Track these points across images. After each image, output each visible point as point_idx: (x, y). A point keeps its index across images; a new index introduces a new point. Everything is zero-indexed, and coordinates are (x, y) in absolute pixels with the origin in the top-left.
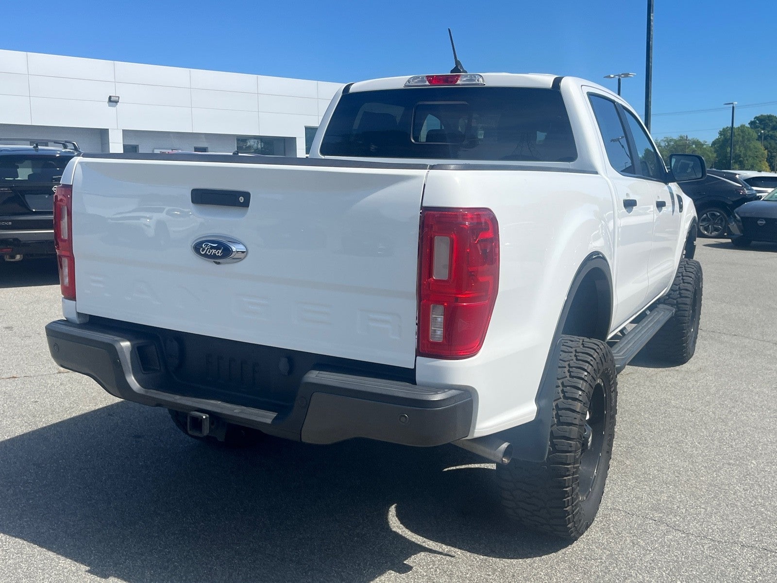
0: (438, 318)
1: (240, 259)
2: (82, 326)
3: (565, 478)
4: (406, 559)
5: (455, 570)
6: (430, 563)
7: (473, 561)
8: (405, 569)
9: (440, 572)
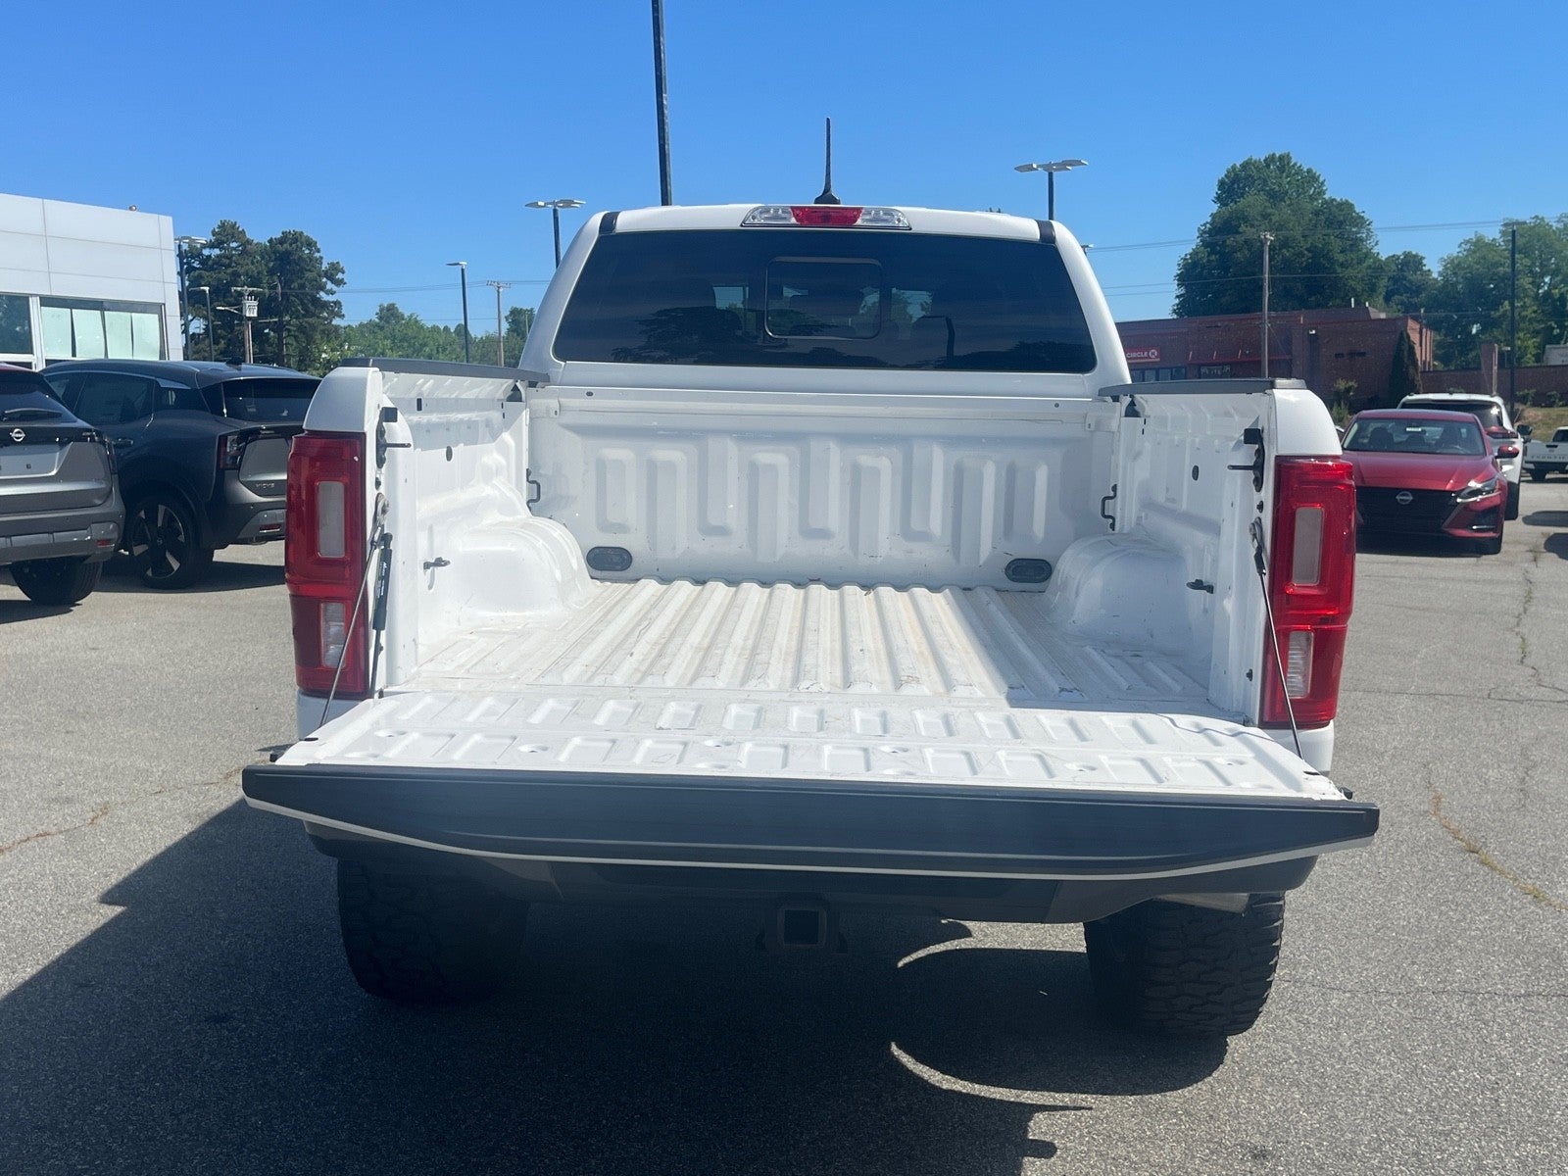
3: (1276, 924)
4: (1026, 1132)
5: (1119, 1130)
6: (1071, 1128)
7: (1127, 1108)
8: (1045, 1150)
9: (1103, 1140)
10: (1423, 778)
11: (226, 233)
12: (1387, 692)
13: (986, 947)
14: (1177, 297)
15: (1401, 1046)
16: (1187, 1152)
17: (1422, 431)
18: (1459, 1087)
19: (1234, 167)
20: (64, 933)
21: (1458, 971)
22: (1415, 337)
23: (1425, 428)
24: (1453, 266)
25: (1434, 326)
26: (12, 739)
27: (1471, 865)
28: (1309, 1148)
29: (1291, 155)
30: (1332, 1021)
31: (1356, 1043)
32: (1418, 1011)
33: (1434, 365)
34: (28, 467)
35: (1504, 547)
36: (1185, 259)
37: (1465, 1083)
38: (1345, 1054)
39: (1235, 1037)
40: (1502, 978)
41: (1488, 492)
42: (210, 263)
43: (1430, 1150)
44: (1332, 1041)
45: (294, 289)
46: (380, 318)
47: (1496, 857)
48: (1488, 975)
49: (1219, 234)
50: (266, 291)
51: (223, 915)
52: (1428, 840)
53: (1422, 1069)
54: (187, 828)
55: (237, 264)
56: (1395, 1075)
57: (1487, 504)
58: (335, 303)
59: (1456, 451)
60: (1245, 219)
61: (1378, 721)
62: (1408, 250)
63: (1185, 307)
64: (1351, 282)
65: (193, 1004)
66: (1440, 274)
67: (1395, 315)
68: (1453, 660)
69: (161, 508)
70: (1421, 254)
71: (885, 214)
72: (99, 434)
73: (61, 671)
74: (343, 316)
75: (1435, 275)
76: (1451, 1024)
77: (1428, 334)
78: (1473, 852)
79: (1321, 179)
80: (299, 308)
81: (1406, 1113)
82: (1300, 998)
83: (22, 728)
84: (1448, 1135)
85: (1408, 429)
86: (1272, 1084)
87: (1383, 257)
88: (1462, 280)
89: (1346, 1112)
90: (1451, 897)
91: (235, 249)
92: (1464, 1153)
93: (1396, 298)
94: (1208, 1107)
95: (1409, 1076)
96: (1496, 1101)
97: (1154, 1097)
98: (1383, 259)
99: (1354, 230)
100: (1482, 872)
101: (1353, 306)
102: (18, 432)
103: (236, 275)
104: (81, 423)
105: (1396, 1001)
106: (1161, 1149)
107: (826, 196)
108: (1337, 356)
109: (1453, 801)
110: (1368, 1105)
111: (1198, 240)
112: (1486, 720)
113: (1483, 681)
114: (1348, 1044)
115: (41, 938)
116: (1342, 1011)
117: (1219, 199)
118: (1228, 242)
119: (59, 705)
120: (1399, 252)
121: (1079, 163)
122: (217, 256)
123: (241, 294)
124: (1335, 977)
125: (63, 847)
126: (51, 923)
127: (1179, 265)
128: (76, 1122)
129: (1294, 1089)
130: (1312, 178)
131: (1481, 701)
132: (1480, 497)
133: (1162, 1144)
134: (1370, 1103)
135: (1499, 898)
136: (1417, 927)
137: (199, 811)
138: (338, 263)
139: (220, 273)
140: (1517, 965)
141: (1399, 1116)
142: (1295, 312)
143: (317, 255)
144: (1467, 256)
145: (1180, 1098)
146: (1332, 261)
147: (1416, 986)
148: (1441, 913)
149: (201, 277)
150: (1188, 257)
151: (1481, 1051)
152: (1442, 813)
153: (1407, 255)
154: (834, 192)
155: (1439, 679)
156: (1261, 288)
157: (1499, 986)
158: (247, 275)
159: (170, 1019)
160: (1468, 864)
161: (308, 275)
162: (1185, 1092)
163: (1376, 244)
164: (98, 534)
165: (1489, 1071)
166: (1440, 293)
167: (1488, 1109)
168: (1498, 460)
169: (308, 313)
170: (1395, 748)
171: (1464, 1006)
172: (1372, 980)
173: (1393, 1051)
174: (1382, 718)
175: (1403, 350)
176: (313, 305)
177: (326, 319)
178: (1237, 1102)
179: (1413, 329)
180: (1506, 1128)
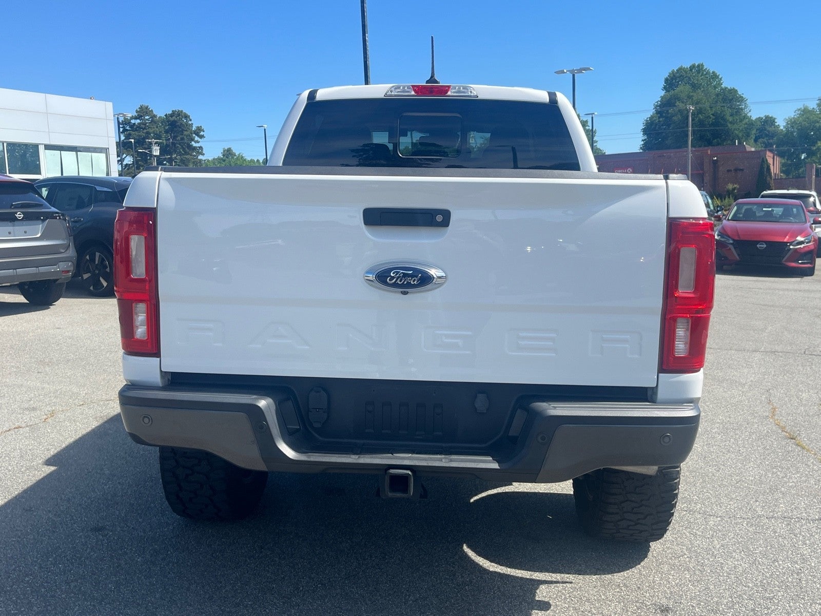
0: (682, 332)
1: (441, 285)
2: (164, 388)
3: (675, 481)
4: (534, 596)
5: (586, 595)
6: (560, 594)
7: (592, 583)
8: (545, 606)
9: (577, 600)
10: (766, 398)
11: (143, 111)
12: (748, 350)
13: (520, 491)
14: (643, 140)
15: (747, 548)
16: (624, 608)
17: (772, 210)
18: (779, 572)
19: (673, 71)
20: (22, 481)
21: (781, 505)
22: (770, 161)
23: (774, 209)
24: (792, 123)
25: (781, 155)
26: (9, 376)
27: (791, 446)
28: (693, 606)
29: (704, 64)
30: (709, 533)
31: (722, 546)
32: (758, 529)
33: (781, 176)
34: (25, 232)
35: (816, 272)
36: (647, 120)
37: (782, 569)
38: (716, 553)
39: (654, 542)
40: (806, 510)
41: (807, 243)
42: (135, 127)
43: (761, 608)
44: (709, 545)
45: (178, 140)
46: (224, 155)
47: (805, 441)
48: (798, 508)
49: (664, 107)
50: (164, 141)
51: (107, 472)
52: (768, 432)
53: (758, 561)
54: (94, 424)
55: (149, 128)
56: (743, 565)
57: (807, 249)
58: (199, 147)
59: (789, 221)
60: (678, 99)
61: (743, 366)
62: (767, 115)
63: (647, 146)
64: (737, 132)
65: (85, 521)
66: (784, 127)
67: (760, 149)
68: (786, 333)
69: (97, 254)
70: (774, 117)
71: (463, 88)
72: (63, 215)
73: (40, 340)
74: (204, 154)
75: (782, 128)
76: (776, 536)
77: (777, 159)
78: (792, 439)
79: (720, 77)
80: (181, 150)
81: (749, 587)
82: (692, 520)
83: (15, 370)
84: (772, 599)
85: (764, 209)
86: (674, 570)
87: (754, 118)
88: (796, 130)
89: (715, 586)
90: (779, 464)
91: (147, 120)
92: (780, 609)
93: (761, 140)
94: (637, 582)
95: (751, 565)
96: (800, 580)
97: (607, 576)
98: (754, 119)
99: (738, 103)
100: (797, 450)
101: (737, 144)
102: (20, 214)
103: (148, 133)
104: (53, 209)
105: (745, 522)
106: (610, 606)
107: (432, 80)
108: (728, 171)
109: (782, 410)
110: (727, 581)
111: (654, 110)
112: (802, 366)
113: (802, 345)
114: (718, 547)
115: (9, 484)
116: (715, 528)
117: (665, 88)
118: (670, 111)
119: (36, 358)
120: (762, 116)
121: (588, 69)
122: (139, 124)
123: (151, 143)
124: (712, 509)
125: (28, 434)
126: (15, 476)
127: (643, 123)
128: (14, 586)
129: (686, 572)
130: (715, 76)
131: (800, 355)
132: (803, 245)
133: (610, 603)
134: (728, 580)
135: (806, 465)
136: (759, 480)
137: (102, 415)
138: (201, 126)
139: (140, 132)
140: (814, 502)
141: (744, 588)
142: (706, 148)
143: (190, 122)
144: (799, 117)
145: (622, 577)
146: (725, 120)
147: (758, 514)
148: (773, 473)
149: (130, 134)
150: (648, 119)
151: (792, 551)
152: (776, 417)
153: (767, 117)
154: (436, 77)
155: (778, 344)
156: (687, 136)
157: (804, 514)
158: (154, 133)
159: (72, 529)
160: (789, 446)
161: (185, 133)
162: (625, 573)
163: (750, 111)
164: (63, 268)
165: (796, 563)
166: (784, 137)
167: (795, 584)
168: (813, 226)
169: (186, 153)
170: (751, 381)
171: (784, 525)
172: (733, 511)
173: (743, 551)
174: (745, 365)
175: (764, 168)
176: (188, 148)
177: (195, 156)
178: (654, 579)
179: (769, 157)
180: (804, 595)
